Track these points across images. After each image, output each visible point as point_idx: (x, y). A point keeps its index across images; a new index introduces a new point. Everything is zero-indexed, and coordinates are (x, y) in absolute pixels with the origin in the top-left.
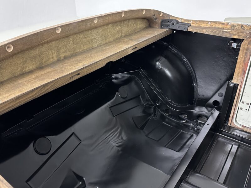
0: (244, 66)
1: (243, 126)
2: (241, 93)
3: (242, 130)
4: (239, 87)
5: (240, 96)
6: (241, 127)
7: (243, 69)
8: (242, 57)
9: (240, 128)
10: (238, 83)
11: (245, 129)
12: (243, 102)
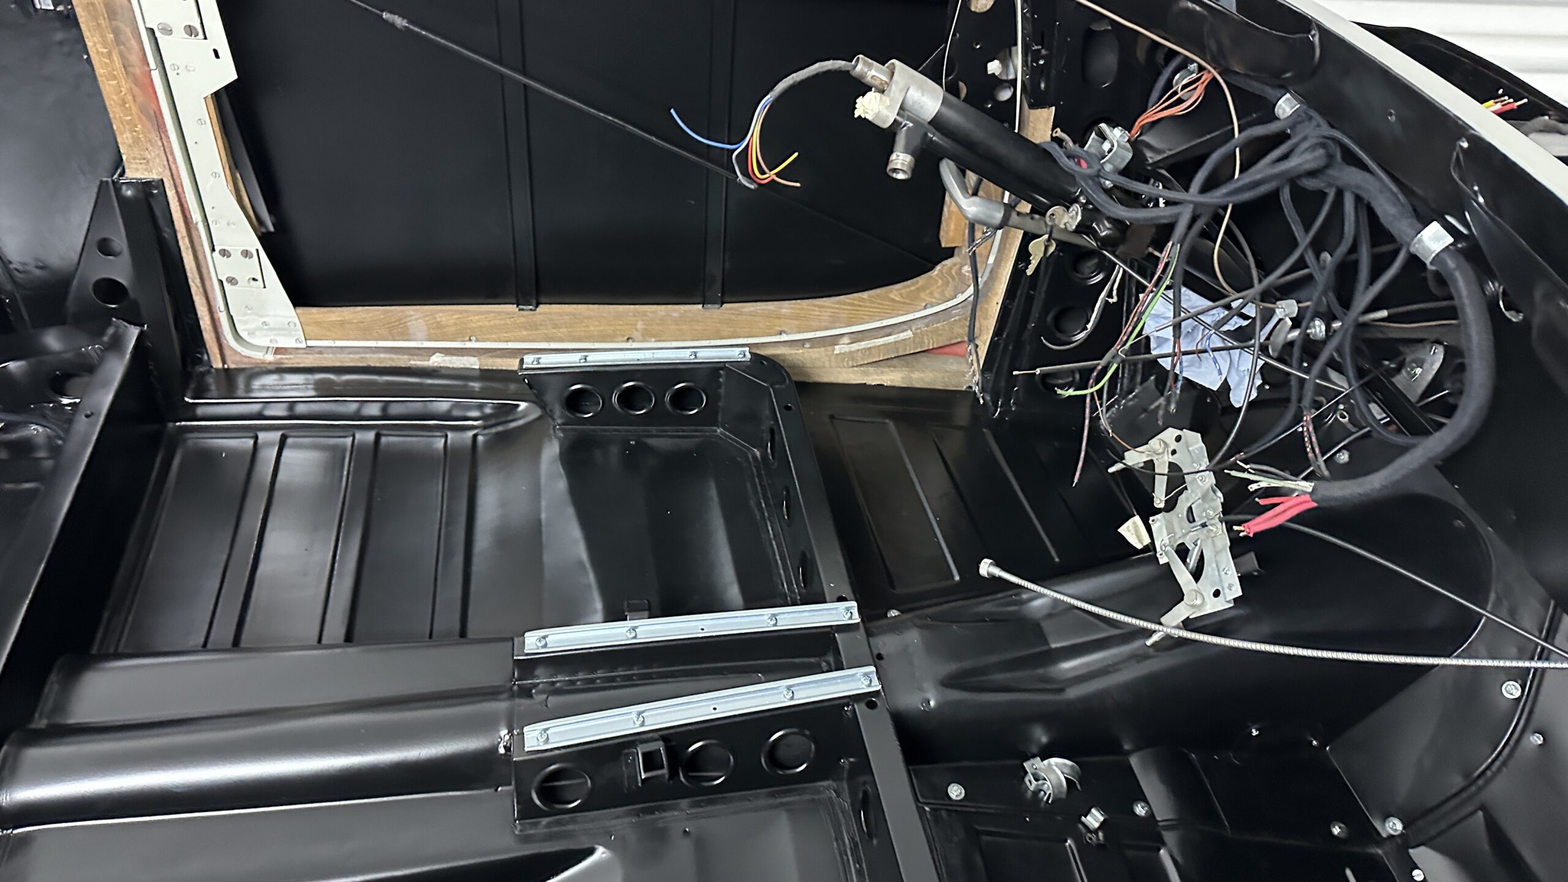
0: (137, 91)
1: (278, 351)
2: (196, 216)
3: (281, 370)
4: (171, 194)
5: (197, 229)
6: (270, 357)
7: (143, 109)
8: (109, 55)
9: (270, 363)
10: (154, 176)
11: (290, 361)
12: (225, 253)
